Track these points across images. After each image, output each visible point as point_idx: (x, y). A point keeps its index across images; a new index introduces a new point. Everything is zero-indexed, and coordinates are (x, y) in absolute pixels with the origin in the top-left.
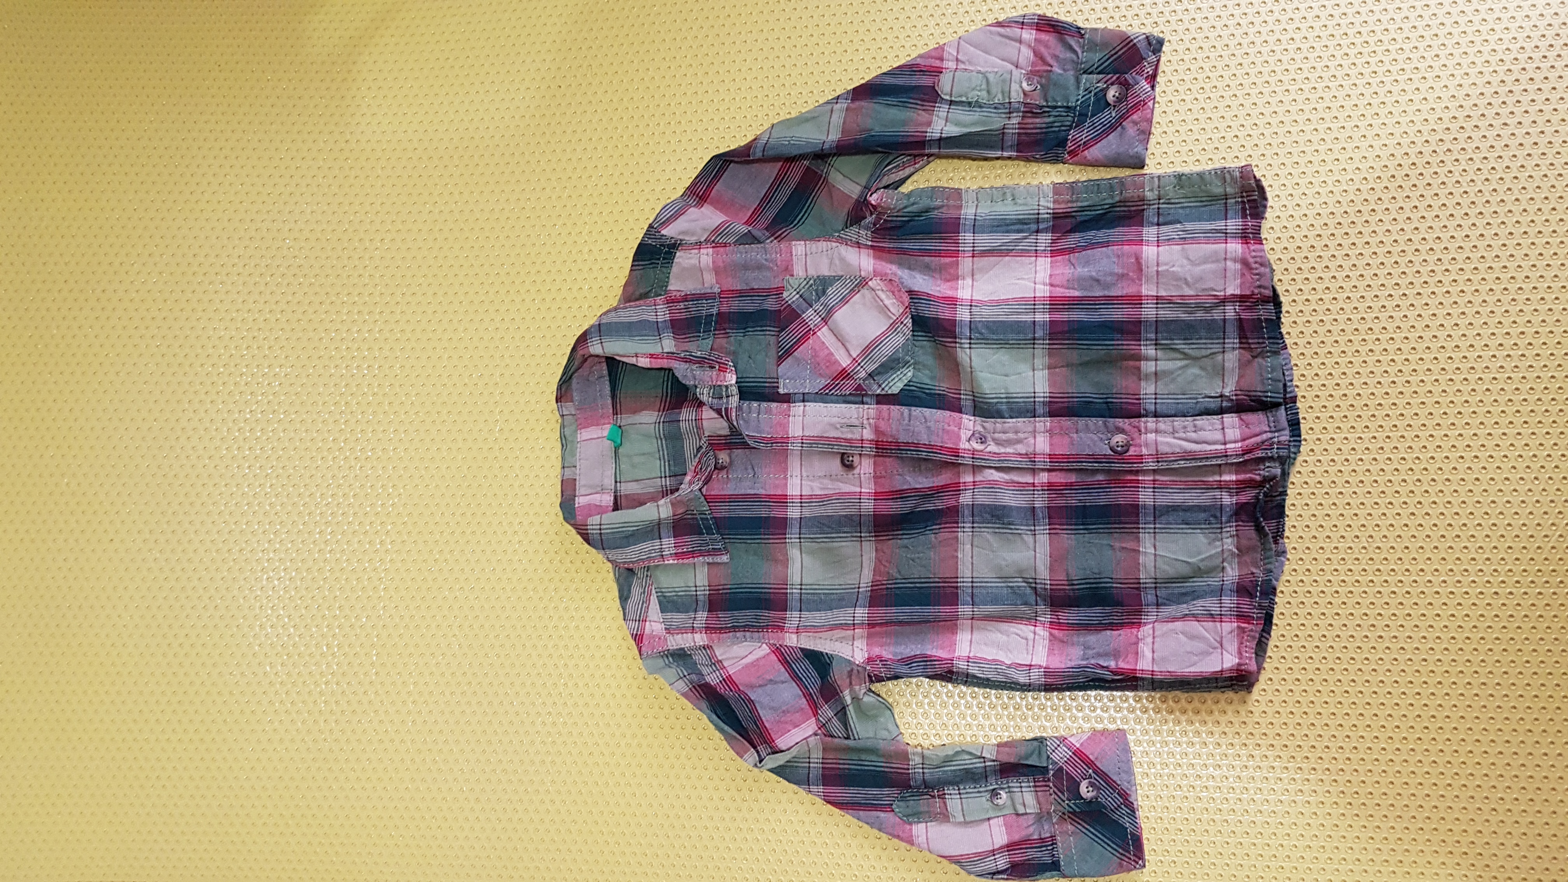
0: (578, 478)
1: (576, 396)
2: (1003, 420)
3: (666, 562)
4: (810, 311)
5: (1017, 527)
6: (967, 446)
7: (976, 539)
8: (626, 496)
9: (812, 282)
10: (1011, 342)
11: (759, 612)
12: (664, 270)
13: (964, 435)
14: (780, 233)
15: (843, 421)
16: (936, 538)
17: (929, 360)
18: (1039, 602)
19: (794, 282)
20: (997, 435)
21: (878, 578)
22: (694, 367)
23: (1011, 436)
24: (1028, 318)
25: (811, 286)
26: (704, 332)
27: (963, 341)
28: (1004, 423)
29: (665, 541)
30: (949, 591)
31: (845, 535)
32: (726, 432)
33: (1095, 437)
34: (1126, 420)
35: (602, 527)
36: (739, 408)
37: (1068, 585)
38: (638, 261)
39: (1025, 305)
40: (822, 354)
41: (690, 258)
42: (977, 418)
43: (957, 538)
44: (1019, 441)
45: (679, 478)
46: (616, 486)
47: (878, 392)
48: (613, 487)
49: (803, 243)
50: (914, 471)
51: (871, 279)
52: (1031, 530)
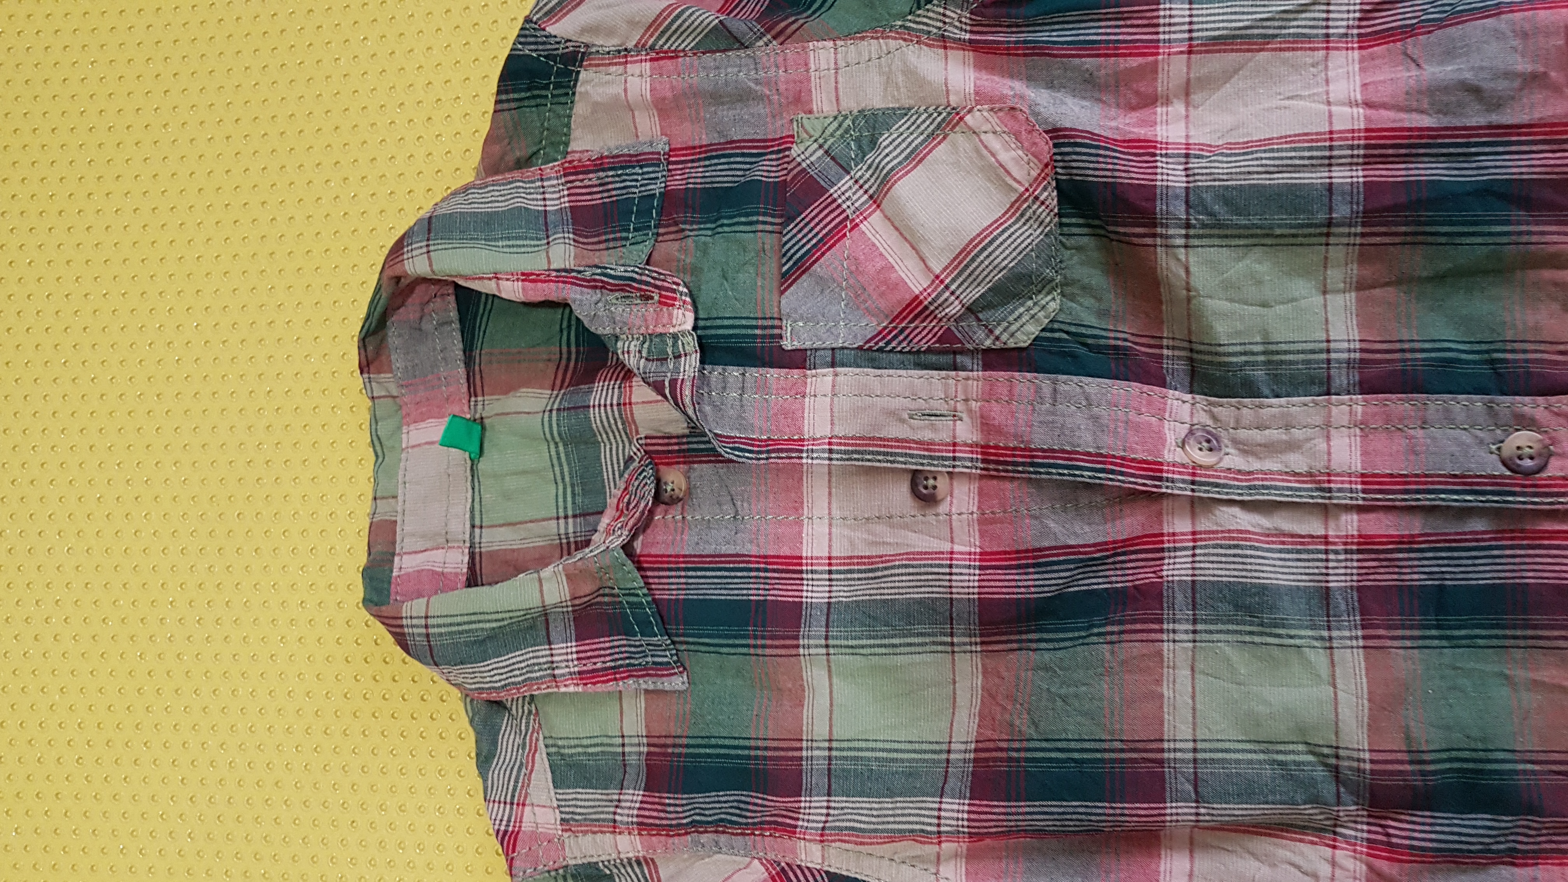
0: (399, 519)
1: (398, 361)
2: (1257, 401)
3: (563, 689)
4: (845, 182)
5: (1293, 632)
6: (1178, 456)
7: (1200, 656)
8: (491, 554)
9: (849, 122)
10: (1278, 231)
11: (743, 796)
12: (559, 109)
13: (1173, 432)
14: (783, 24)
15: (913, 405)
16: (1113, 653)
17: (1095, 277)
18: (1345, 797)
19: (813, 126)
20: (1242, 434)
21: (989, 734)
22: (611, 297)
23: (1275, 434)
24: (1316, 178)
25: (847, 131)
26: (635, 230)
27: (1171, 232)
28: (1260, 407)
29: (559, 647)
30: (1143, 768)
31: (920, 640)
32: (680, 427)
33: (1465, 437)
34: (1540, 399)
35: (431, 621)
36: (702, 379)
37: (1411, 762)
38: (507, 92)
39: (1310, 149)
40: (871, 268)
41: (607, 83)
42: (1198, 397)
43: (1160, 654)
44: (1292, 446)
45: (591, 519)
46: (472, 535)
47: (988, 343)
48: (467, 536)
49: (830, 44)
50: (1065, 510)
51: (970, 111)
52: (1322, 638)
